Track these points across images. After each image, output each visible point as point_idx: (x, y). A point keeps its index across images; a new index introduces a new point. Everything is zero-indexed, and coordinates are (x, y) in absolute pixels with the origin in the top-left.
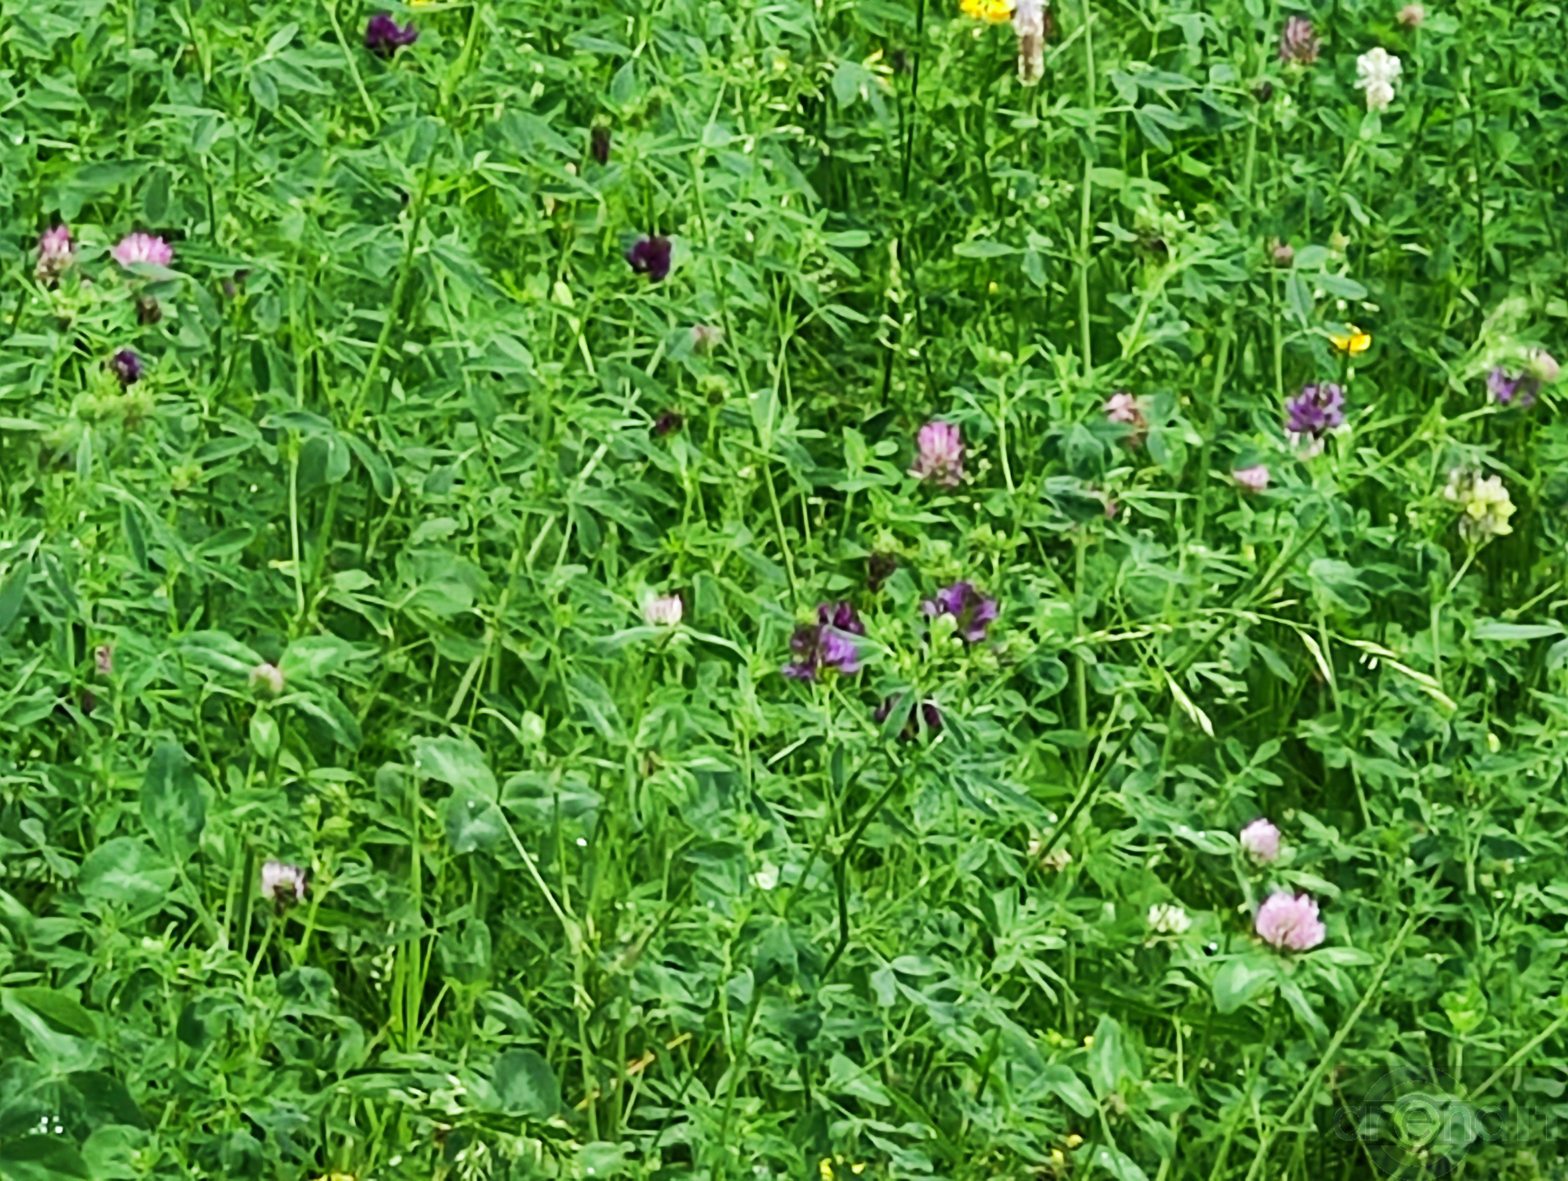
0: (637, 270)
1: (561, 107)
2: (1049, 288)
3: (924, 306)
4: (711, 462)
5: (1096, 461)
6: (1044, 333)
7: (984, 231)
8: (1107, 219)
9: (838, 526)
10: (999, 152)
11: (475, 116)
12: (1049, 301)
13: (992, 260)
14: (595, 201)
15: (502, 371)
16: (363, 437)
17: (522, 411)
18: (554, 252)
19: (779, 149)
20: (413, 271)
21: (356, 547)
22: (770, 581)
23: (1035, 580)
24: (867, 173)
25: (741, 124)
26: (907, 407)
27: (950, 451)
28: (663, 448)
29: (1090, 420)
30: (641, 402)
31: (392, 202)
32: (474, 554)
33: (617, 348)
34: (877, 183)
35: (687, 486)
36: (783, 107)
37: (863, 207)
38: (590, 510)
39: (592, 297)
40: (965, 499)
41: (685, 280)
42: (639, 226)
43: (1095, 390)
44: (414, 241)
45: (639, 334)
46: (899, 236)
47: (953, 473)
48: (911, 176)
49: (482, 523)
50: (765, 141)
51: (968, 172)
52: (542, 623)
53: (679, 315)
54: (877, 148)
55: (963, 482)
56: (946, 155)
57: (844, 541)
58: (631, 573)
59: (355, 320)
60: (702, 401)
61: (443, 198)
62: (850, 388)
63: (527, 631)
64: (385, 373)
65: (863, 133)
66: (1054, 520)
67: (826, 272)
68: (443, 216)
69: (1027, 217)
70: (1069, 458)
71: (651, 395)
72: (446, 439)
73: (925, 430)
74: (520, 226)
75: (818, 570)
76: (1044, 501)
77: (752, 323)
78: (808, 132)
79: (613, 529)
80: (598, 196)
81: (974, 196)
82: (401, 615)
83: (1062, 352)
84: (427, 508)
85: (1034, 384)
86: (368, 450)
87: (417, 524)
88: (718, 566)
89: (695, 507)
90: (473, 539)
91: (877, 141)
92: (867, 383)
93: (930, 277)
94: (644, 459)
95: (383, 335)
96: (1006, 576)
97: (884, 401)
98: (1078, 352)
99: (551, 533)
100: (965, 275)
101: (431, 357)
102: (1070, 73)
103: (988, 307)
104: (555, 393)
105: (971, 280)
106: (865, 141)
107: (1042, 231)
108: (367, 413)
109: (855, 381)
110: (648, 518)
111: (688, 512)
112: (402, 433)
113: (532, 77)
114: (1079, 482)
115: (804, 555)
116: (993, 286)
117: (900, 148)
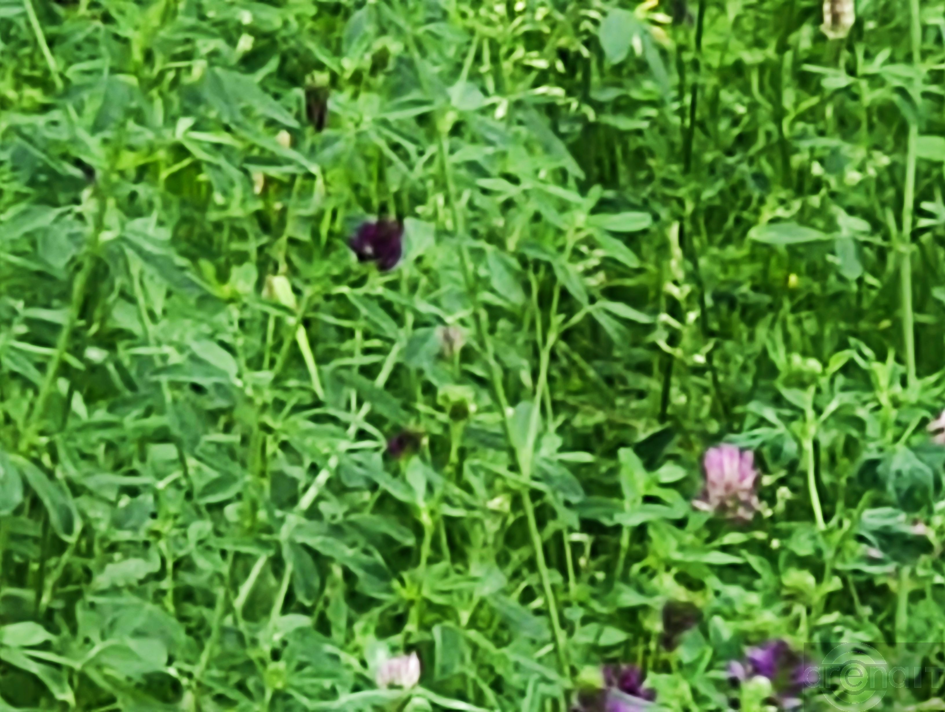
0: (362, 258)
1: (273, 64)
2: (860, 281)
3: (709, 301)
4: (456, 491)
5: (925, 490)
6: (855, 335)
7: (781, 212)
8: (930, 198)
9: (608, 568)
10: (801, 117)
11: (170, 76)
12: (859, 296)
13: (792, 249)
14: (310, 176)
15: (205, 382)
16: (37, 462)
17: (227, 429)
18: (265, 239)
19: (534, 114)
20: (98, 261)
21: (28, 594)
22: (526, 634)
23: (848, 633)
24: (640, 141)
25: (490, 85)
26: (688, 425)
27: (742, 478)
28: (396, 473)
29: (916, 440)
30: (371, 418)
31: (72, 179)
32: (168, 602)
33: (342, 354)
34: (652, 154)
35: (426, 519)
36: (542, 64)
37: (635, 183)
38: (306, 548)
39: (308, 291)
40: (761, 535)
41: (426, 271)
42: (367, 205)
43: (920, 405)
44: (100, 226)
45: (367, 336)
46: (680, 219)
47: (747, 505)
48: (695, 147)
49: (177, 565)
50: (518, 104)
51: (761, 142)
52: (251, 683)
53: (416, 313)
54: (652, 112)
55: (758, 515)
56: (736, 122)
57: (619, 585)
58: (358, 627)
59: (29, 321)
60: (443, 417)
61: (132, 174)
62: (620, 401)
63: (234, 695)
64: (63, 385)
65: (636, 94)
66: (873, 561)
67: (593, 262)
68: (133, 195)
69: (833, 195)
70: (890, 487)
71: (382, 410)
72: (136, 465)
73: (712, 453)
74: (224, 208)
75: (585, 621)
76: (861, 539)
77: (503, 324)
78: (569, 93)
79: (337, 572)
80: (315, 169)
81: (768, 170)
82: (83, 677)
83: (882, 357)
84: (113, 548)
85: (848, 397)
86: (43, 477)
87: (102, 567)
88: (465, 616)
89: (435, 545)
90: (167, 584)
91: (652, 104)
92: (641, 395)
93: (717, 269)
94: (374, 487)
95: (62, 339)
96: (813, 630)
97: (663, 417)
98: (899, 360)
99: (262, 577)
100: (759, 266)
101: (118, 366)
102: (884, 21)
103: (787, 305)
104: (264, 407)
105: (765, 272)
106: (636, 104)
107: (851, 211)
108: (42, 433)
109: (626, 393)
110: (378, 558)
111: (426, 551)
112: (84, 456)
113: (240, 28)
114: (902, 516)
115: (568, 604)
116: (793, 280)
117: (681, 112)
